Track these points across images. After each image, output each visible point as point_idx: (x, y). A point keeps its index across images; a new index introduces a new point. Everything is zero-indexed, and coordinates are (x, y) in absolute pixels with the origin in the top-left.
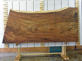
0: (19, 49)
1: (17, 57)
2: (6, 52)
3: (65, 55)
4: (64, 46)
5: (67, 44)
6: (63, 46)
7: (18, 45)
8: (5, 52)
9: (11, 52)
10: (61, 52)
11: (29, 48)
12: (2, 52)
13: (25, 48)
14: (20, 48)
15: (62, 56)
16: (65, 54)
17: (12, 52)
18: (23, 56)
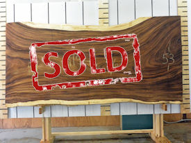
1: (43, 140)
3: (163, 135)
4: (160, 115)
5: (166, 110)
6: (156, 113)
7: (44, 111)
8: (15, 128)
9: (29, 127)
10: (152, 128)
12: (9, 127)
14: (49, 118)
15: (153, 138)
17: (32, 126)
18: (57, 137)
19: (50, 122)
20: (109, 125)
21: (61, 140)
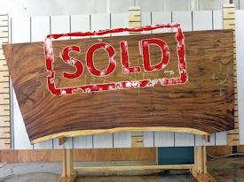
0: (68, 153)
1: (63, 175)
3: (205, 172)
4: (202, 147)
5: (209, 141)
6: (197, 145)
8: (32, 162)
9: (48, 161)
10: (193, 163)
12: (24, 160)
13: (89, 151)
14: (71, 151)
15: (195, 175)
16: (203, 168)
17: (52, 159)
18: (80, 173)
19: (72, 155)
20: (143, 160)
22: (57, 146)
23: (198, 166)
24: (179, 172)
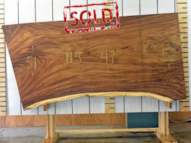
0: (51, 117)
1: (47, 137)
2: (20, 124)
3: (168, 133)
4: (165, 112)
5: (171, 108)
6: (161, 111)
7: (48, 108)
8: (18, 126)
9: (32, 126)
10: (158, 127)
11: (77, 115)
12: (11, 125)
13: (68, 117)
14: (53, 115)
15: (159, 136)
16: (166, 131)
18: (61, 135)
20: (114, 124)
21: (64, 138)
22: (42, 112)
23: (162, 129)
24: (146, 134)
